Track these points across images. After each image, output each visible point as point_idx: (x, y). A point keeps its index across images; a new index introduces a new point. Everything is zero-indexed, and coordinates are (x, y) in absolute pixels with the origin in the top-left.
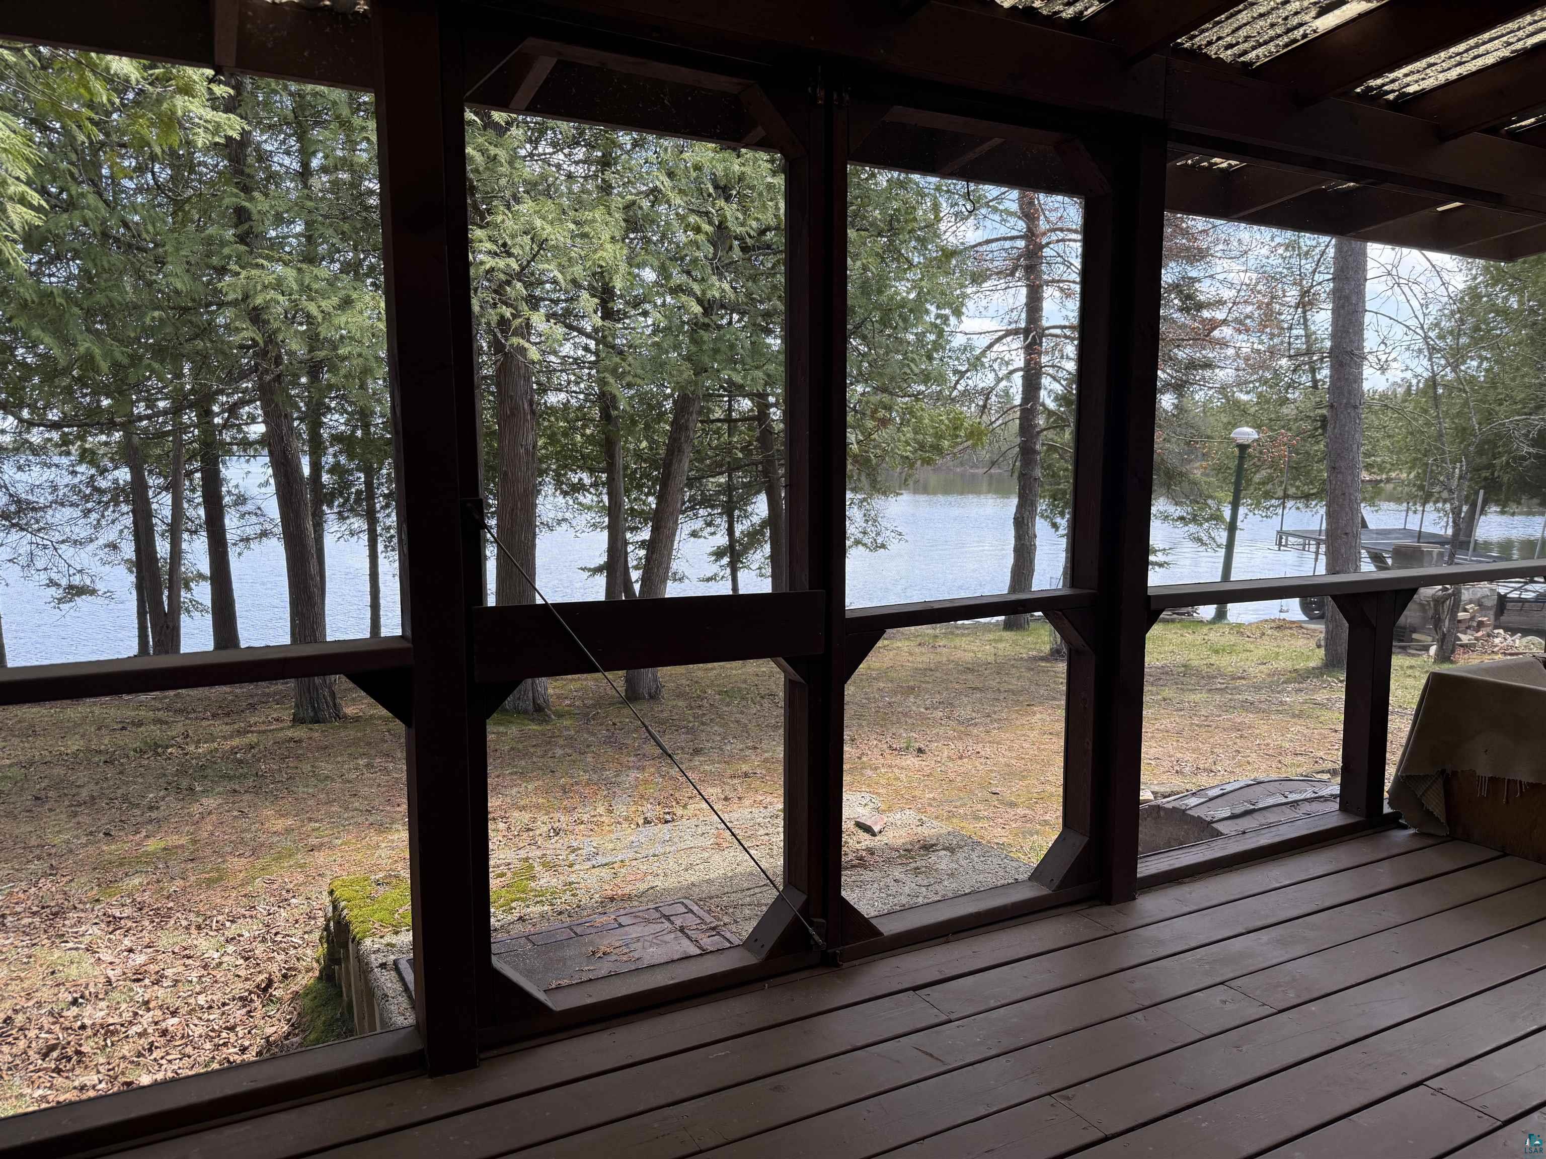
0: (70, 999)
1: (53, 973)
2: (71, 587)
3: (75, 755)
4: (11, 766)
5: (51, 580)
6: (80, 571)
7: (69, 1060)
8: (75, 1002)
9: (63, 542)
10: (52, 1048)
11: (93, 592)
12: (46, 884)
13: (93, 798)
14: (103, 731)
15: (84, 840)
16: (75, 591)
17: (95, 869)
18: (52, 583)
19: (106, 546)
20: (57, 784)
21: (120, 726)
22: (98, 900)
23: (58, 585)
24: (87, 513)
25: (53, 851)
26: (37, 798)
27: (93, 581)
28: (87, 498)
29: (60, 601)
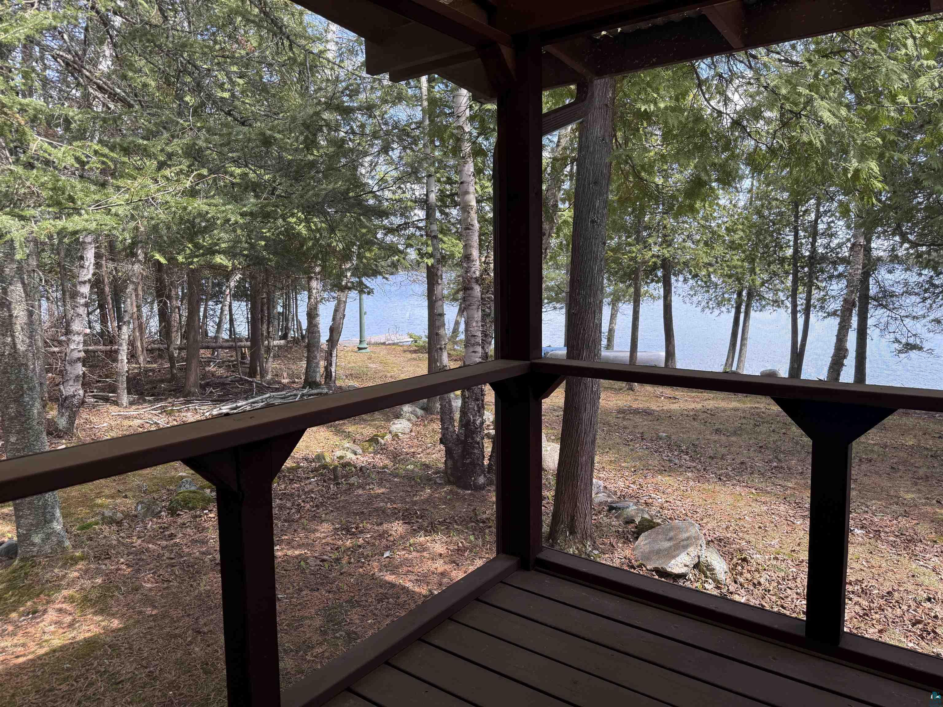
0: (925, 595)
1: (913, 576)
2: (907, 344)
3: (912, 447)
4: (875, 445)
5: (896, 339)
6: (915, 335)
7: (929, 634)
8: (929, 599)
9: (907, 317)
10: (919, 622)
11: (920, 348)
12: (903, 521)
13: (927, 477)
14: (927, 436)
15: (923, 501)
16: (910, 347)
17: (932, 521)
18: (897, 341)
19: (933, 321)
20: (904, 462)
21: (937, 435)
22: (935, 542)
23: (900, 342)
24: (924, 300)
25: (905, 502)
26: (892, 468)
27: (922, 342)
28: (926, 291)
29: (900, 352)
